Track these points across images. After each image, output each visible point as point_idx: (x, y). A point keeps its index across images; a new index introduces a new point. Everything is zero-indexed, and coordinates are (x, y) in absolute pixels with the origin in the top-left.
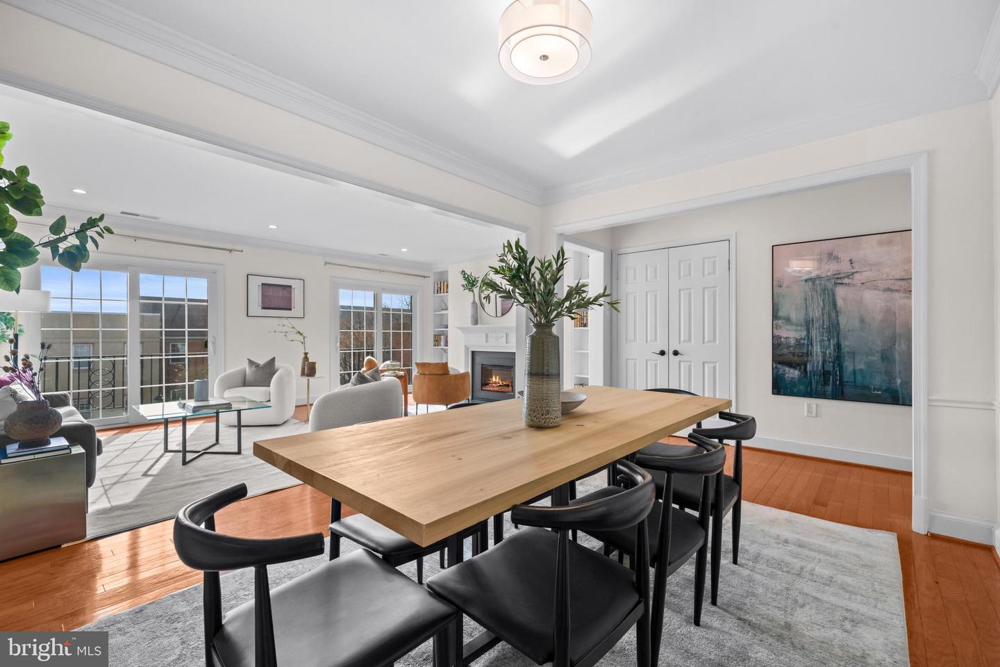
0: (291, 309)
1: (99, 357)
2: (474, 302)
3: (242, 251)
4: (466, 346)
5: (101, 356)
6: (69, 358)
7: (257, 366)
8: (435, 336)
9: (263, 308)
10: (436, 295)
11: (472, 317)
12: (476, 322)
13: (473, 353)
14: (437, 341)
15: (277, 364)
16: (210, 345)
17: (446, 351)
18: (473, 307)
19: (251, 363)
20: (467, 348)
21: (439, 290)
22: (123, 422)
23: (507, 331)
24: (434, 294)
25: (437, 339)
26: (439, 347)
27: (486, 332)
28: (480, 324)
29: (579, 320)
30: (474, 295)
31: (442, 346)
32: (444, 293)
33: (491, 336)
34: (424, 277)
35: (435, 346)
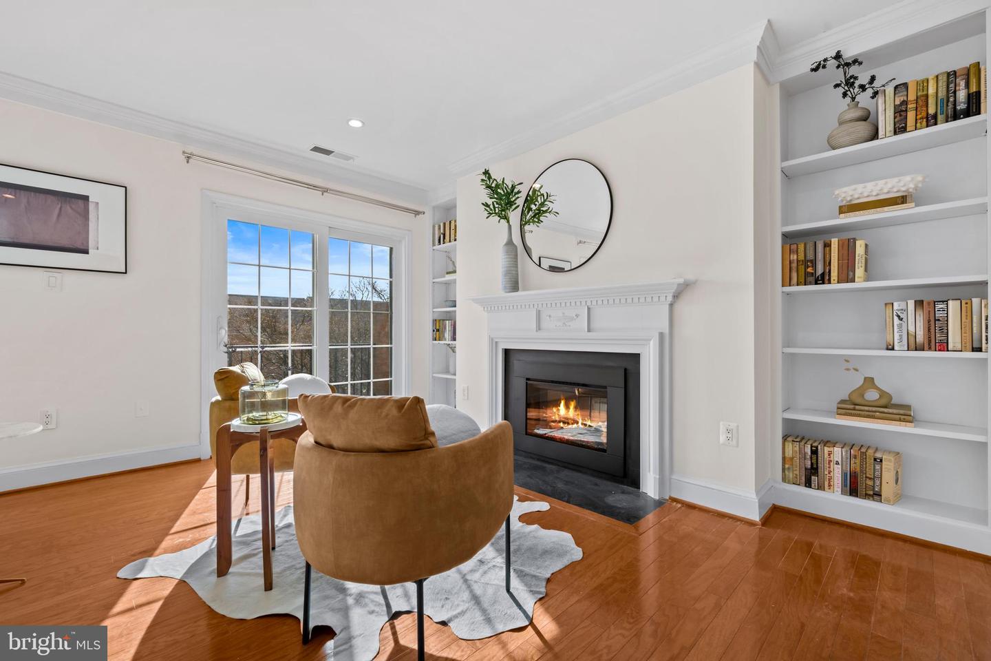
0: (86, 252)
2: (510, 243)
4: (491, 340)
8: (435, 321)
10: (437, 246)
11: (505, 275)
12: (515, 286)
13: (507, 352)
14: (438, 332)
17: (453, 349)
18: (507, 252)
20: (494, 344)
21: (442, 239)
23: (589, 304)
24: (434, 245)
25: (438, 328)
26: (441, 342)
27: (536, 307)
28: (524, 290)
29: (794, 265)
30: (510, 227)
31: (445, 340)
32: (450, 241)
33: (550, 316)
34: (417, 213)
35: (436, 340)
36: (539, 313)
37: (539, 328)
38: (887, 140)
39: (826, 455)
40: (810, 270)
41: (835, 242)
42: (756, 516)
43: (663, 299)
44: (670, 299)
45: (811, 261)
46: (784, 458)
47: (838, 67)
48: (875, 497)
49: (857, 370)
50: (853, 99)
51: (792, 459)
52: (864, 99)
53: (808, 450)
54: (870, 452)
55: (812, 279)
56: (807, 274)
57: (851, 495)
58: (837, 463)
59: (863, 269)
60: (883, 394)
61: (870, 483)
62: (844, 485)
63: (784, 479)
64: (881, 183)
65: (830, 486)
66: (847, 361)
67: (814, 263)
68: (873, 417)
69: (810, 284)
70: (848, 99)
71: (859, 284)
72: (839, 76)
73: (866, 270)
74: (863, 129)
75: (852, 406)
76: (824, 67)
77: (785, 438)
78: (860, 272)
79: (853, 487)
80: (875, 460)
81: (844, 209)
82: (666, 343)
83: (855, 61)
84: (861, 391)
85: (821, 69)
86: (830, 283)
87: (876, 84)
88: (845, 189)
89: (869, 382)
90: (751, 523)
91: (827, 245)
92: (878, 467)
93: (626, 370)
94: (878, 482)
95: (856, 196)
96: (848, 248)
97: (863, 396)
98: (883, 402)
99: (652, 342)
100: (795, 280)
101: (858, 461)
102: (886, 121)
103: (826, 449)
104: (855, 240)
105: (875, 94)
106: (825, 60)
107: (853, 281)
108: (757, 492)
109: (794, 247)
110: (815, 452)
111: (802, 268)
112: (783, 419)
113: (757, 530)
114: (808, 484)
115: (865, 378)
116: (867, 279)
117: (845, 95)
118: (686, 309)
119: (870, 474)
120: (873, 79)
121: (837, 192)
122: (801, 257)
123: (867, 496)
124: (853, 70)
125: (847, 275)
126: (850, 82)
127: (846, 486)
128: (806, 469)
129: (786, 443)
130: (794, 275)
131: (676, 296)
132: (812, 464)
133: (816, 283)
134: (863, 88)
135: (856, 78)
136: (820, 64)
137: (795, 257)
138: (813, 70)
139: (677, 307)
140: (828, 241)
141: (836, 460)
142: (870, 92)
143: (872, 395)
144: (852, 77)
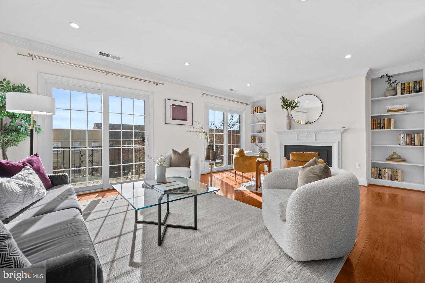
0: (186, 120)
1: (86, 147)
2: (288, 116)
3: (163, 84)
4: (280, 143)
5: (87, 146)
6: (69, 148)
7: (179, 154)
8: (252, 137)
9: (173, 119)
10: (252, 114)
11: (287, 125)
12: (290, 128)
13: (285, 146)
15: (190, 152)
16: (146, 140)
18: (288, 119)
19: (175, 152)
22: (99, 188)
23: (316, 133)
24: (251, 114)
25: (253, 139)
26: (254, 143)
27: (297, 133)
28: (292, 129)
29: (375, 124)
30: (288, 111)
31: (256, 142)
32: (258, 113)
33: (302, 136)
34: (247, 104)
35: (252, 142)
36: (298, 135)
37: (298, 139)
38: (399, 95)
39: (384, 171)
40: (379, 126)
41: (386, 119)
42: (366, 185)
43: (339, 132)
44: (342, 132)
45: (379, 124)
46: (372, 172)
47: (387, 77)
48: (397, 180)
49: (391, 150)
50: (391, 84)
51: (374, 172)
52: (394, 85)
53: (379, 170)
54: (395, 170)
55: (380, 128)
56: (378, 127)
57: (390, 180)
58: (387, 173)
59: (393, 126)
60: (398, 156)
61: (395, 177)
62: (388, 178)
63: (372, 177)
64: (398, 106)
65: (384, 178)
66: (389, 148)
67: (380, 124)
68: (396, 161)
69: (379, 129)
70: (389, 84)
71: (392, 129)
72: (387, 79)
73: (394, 126)
74: (393, 92)
75: (391, 159)
76: (383, 77)
77: (372, 167)
78: (392, 126)
79: (391, 178)
80: (396, 171)
81: (388, 111)
82: (340, 144)
83: (391, 76)
84: (393, 155)
85: (382, 78)
86: (384, 129)
87: (397, 82)
88: (388, 106)
89: (395, 153)
90: (365, 186)
91: (384, 120)
92: (397, 173)
93: (327, 150)
94: (397, 177)
95: (391, 108)
96: (389, 121)
97: (393, 157)
98: (399, 157)
99: (336, 143)
100: (375, 128)
101: (392, 172)
102: (399, 91)
103: (384, 169)
104: (391, 119)
105: (396, 84)
106: (384, 76)
107: (391, 129)
108: (367, 179)
109: (374, 120)
110: (380, 170)
111: (377, 125)
112: (372, 162)
113: (367, 188)
114: (379, 178)
115: (394, 152)
116: (394, 128)
117: (388, 83)
118: (346, 135)
119: (395, 175)
120: (396, 81)
121: (386, 107)
122: (377, 122)
123: (394, 180)
124: (391, 78)
125: (389, 127)
126: (390, 81)
127: (389, 178)
128: (378, 174)
129: (373, 169)
130: (375, 127)
131: (343, 132)
132: (380, 173)
133: (381, 129)
134: (393, 82)
135: (392, 80)
136: (382, 76)
137: (375, 122)
138: (380, 77)
139: (343, 135)
140: (384, 119)
141: (386, 172)
142: (395, 84)
143: (395, 156)
144: (390, 79)
